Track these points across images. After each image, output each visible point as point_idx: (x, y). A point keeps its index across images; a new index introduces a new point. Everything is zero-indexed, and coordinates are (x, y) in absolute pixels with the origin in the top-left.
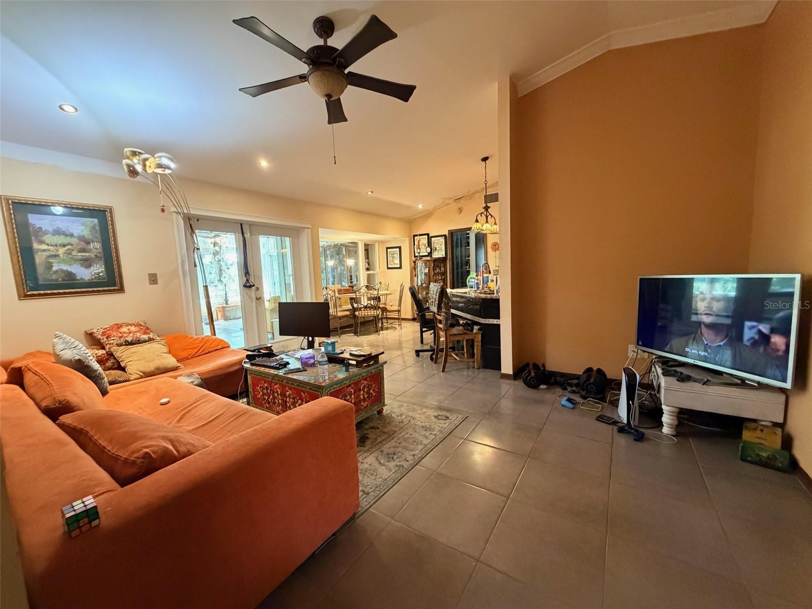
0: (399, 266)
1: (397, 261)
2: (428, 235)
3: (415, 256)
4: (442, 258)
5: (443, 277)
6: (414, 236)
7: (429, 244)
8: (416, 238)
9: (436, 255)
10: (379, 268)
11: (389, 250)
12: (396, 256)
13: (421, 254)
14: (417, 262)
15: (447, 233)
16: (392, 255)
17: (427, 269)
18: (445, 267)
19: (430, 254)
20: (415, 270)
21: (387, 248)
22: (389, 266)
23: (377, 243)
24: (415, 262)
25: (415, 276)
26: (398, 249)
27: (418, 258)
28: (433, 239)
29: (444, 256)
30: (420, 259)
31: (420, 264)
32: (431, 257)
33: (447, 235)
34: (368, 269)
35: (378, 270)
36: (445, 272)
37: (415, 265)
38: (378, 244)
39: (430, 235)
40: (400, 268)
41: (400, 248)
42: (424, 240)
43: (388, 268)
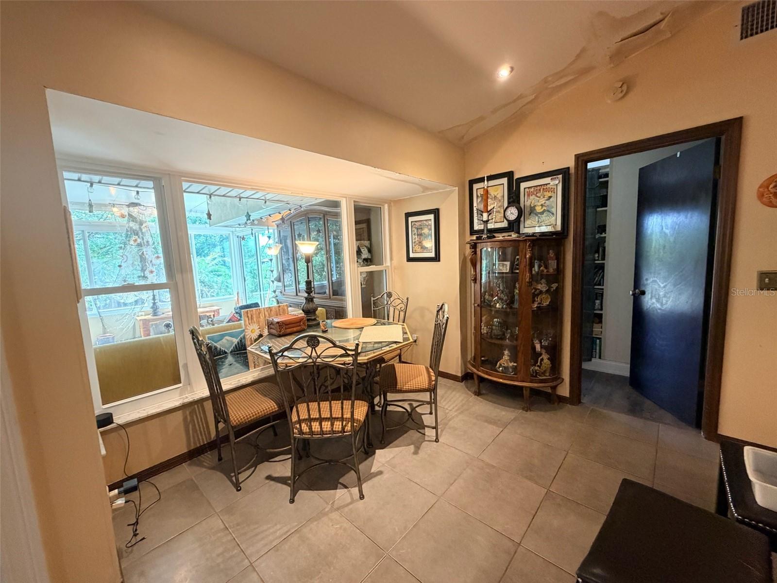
0: (432, 255)
1: (430, 244)
2: (509, 175)
3: (473, 232)
4: (552, 233)
5: (554, 286)
6: (472, 182)
7: (514, 198)
8: (475, 186)
9: (534, 227)
10: (391, 259)
11: (411, 219)
12: (426, 231)
13: (491, 226)
14: (479, 246)
15: (570, 163)
16: (417, 229)
17: (508, 263)
18: (560, 258)
19: (514, 226)
20: (474, 265)
21: (408, 215)
22: (412, 255)
23: (386, 206)
24: (474, 246)
25: (475, 280)
26: (431, 217)
27: (484, 236)
28: (523, 185)
29: (559, 228)
30: (489, 237)
31: (488, 251)
32: (518, 232)
33: (572, 171)
34: (368, 261)
35: (388, 264)
36: (559, 272)
37: (475, 253)
38: (389, 207)
39: (516, 176)
40: (437, 258)
41: (436, 212)
42: (499, 189)
43: (410, 259)
